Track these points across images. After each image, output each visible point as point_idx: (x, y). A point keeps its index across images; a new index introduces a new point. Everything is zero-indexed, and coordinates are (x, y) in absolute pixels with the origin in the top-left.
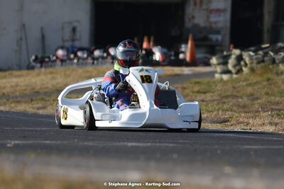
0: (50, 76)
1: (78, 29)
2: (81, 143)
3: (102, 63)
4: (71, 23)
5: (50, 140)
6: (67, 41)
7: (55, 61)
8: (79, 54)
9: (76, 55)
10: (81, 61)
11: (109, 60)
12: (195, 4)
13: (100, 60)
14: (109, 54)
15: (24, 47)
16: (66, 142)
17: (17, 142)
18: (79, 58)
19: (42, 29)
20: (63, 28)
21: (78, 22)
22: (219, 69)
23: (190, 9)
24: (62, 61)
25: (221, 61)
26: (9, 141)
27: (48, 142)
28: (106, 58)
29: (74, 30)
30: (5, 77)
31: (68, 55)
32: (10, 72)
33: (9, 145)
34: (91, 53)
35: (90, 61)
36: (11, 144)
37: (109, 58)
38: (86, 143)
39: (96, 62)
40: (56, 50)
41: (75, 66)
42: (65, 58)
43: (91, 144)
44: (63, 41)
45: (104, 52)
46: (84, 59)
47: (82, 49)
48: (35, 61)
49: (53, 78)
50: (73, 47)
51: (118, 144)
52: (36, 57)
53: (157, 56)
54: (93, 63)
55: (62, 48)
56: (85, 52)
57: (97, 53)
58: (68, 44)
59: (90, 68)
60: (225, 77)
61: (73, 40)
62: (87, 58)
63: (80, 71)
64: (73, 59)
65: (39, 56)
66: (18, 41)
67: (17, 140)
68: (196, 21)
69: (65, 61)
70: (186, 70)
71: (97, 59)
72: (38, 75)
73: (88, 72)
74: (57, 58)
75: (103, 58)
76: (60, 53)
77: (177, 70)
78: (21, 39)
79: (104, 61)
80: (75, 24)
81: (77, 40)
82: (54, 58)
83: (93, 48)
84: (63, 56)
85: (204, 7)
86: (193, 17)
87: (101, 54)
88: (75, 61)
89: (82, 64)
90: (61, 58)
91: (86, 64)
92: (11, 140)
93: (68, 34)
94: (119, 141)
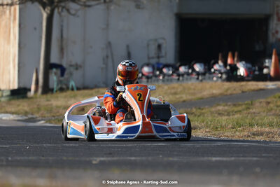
1: (164, 46)
2: (165, 159)
3: (187, 79)
4: (156, 40)
5: (135, 156)
6: (153, 58)
7: (141, 78)
8: (165, 70)
9: (161, 72)
10: (166, 77)
12: (279, 19)
13: (185, 76)
14: (194, 70)
15: (110, 64)
16: (150, 158)
17: (102, 159)
18: (164, 75)
19: (128, 46)
20: (148, 45)
21: (164, 39)
23: (274, 25)
24: (148, 78)
26: (95, 158)
27: (133, 158)
28: (191, 74)
29: (159, 47)
30: (92, 95)
31: (153, 72)
32: (96, 90)
33: (94, 162)
34: (176, 69)
35: (175, 77)
36: (96, 160)
37: (194, 74)
38: (171, 159)
39: (181, 78)
40: (142, 67)
41: (160, 83)
42: (151, 75)
43: (176, 159)
44: (149, 58)
45: (189, 69)
46: (169, 76)
47: (167, 66)
50: (158, 63)
51: (202, 159)
53: (242, 71)
54: (179, 79)
55: (148, 65)
56: (171, 68)
57: (182, 69)
58: (154, 61)
59: (175, 85)
61: (158, 57)
62: (172, 75)
63: (166, 87)
64: (159, 76)
66: (104, 59)
67: (103, 157)
69: (151, 78)
70: (270, 85)
71: (183, 75)
73: (174, 88)
74: (143, 75)
75: (188, 74)
76: (146, 70)
77: (261, 85)
78: (107, 57)
79: (189, 77)
80: (160, 41)
81: (162, 57)
82: (140, 75)
83: (178, 64)
84: (149, 73)
86: (277, 32)
87: (186, 70)
88: (161, 78)
89: (168, 80)
90: (147, 74)
91: (171, 80)
92: (97, 156)
93: (153, 52)
94: (203, 156)
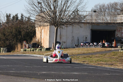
0: (78, 50)
9: (86, 44)
11: (94, 46)
12: (118, 31)
14: (94, 44)
15: (73, 42)
19: (78, 37)
20: (83, 37)
22: (120, 49)
23: (116, 33)
24: (82, 46)
25: (121, 47)
29: (86, 38)
30: (67, 50)
34: (89, 44)
35: (89, 46)
41: (85, 47)
47: (87, 43)
48: (75, 46)
49: (79, 51)
52: (76, 45)
53: (106, 45)
55: (82, 43)
57: (91, 44)
60: (122, 51)
61: (86, 40)
65: (77, 45)
68: (118, 36)
70: (113, 49)
72: (75, 50)
74: (81, 45)
76: (82, 44)
77: (110, 49)
80: (86, 36)
85: (120, 32)
86: (117, 35)
93: (84, 39)
